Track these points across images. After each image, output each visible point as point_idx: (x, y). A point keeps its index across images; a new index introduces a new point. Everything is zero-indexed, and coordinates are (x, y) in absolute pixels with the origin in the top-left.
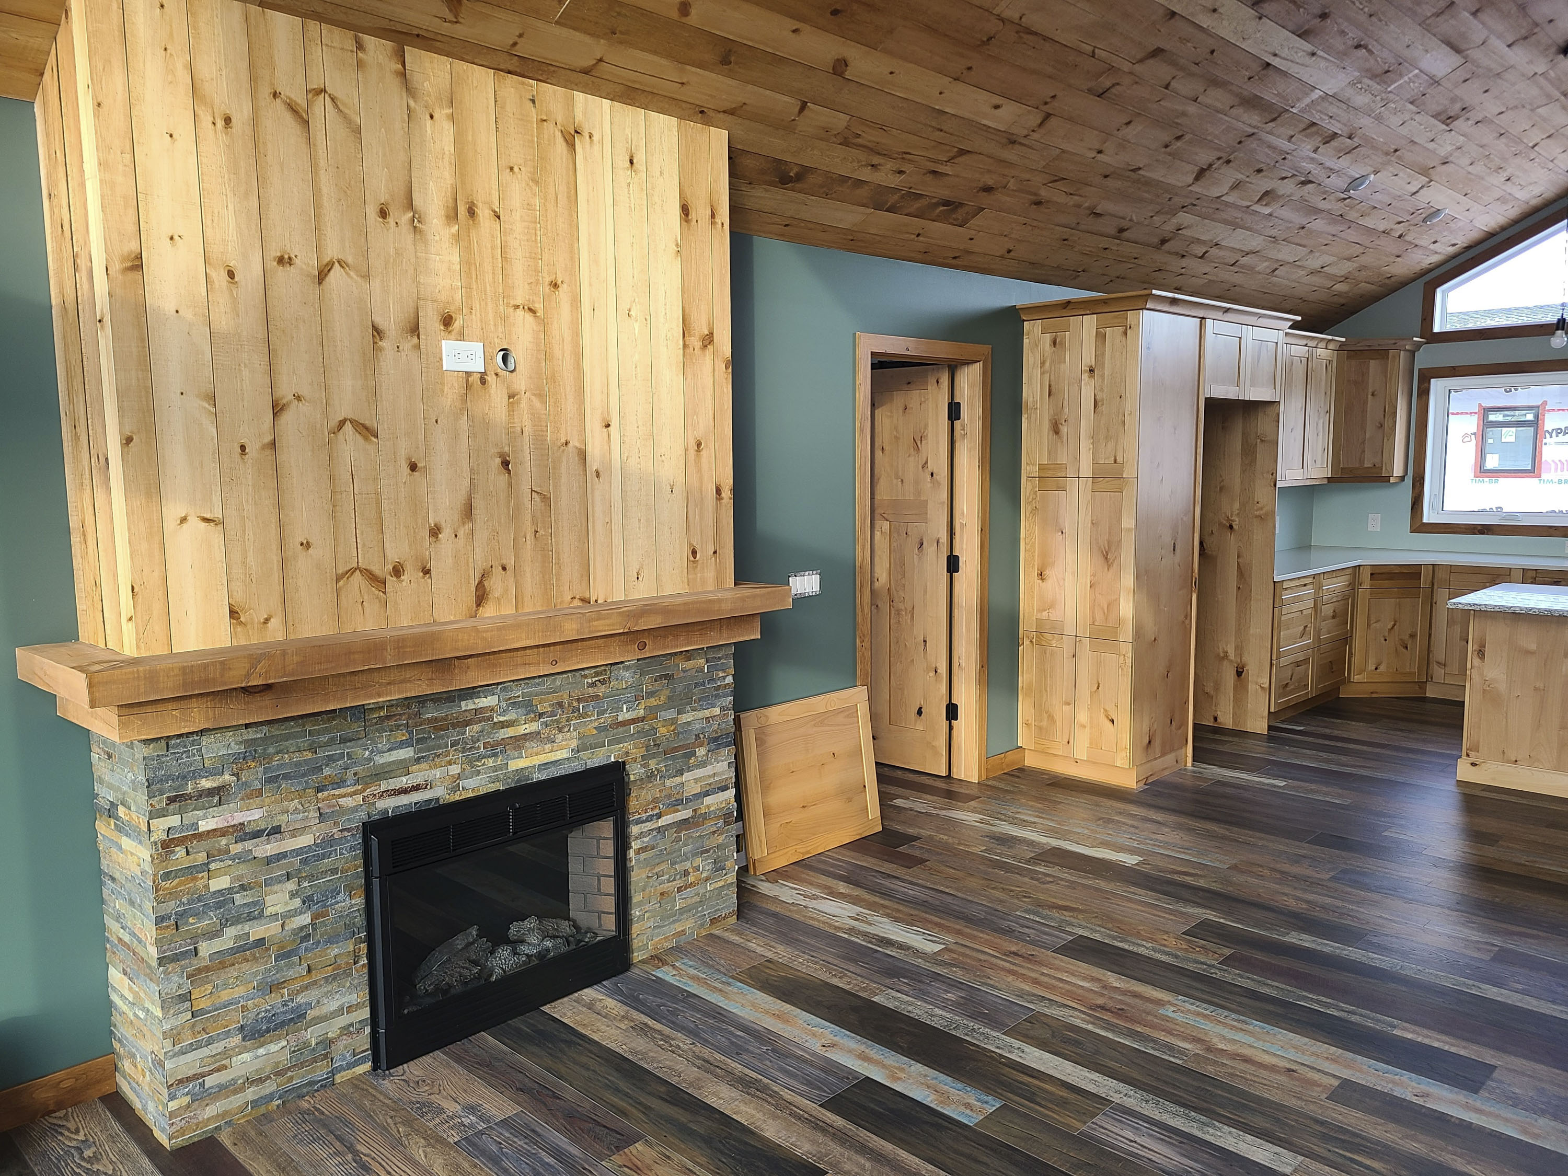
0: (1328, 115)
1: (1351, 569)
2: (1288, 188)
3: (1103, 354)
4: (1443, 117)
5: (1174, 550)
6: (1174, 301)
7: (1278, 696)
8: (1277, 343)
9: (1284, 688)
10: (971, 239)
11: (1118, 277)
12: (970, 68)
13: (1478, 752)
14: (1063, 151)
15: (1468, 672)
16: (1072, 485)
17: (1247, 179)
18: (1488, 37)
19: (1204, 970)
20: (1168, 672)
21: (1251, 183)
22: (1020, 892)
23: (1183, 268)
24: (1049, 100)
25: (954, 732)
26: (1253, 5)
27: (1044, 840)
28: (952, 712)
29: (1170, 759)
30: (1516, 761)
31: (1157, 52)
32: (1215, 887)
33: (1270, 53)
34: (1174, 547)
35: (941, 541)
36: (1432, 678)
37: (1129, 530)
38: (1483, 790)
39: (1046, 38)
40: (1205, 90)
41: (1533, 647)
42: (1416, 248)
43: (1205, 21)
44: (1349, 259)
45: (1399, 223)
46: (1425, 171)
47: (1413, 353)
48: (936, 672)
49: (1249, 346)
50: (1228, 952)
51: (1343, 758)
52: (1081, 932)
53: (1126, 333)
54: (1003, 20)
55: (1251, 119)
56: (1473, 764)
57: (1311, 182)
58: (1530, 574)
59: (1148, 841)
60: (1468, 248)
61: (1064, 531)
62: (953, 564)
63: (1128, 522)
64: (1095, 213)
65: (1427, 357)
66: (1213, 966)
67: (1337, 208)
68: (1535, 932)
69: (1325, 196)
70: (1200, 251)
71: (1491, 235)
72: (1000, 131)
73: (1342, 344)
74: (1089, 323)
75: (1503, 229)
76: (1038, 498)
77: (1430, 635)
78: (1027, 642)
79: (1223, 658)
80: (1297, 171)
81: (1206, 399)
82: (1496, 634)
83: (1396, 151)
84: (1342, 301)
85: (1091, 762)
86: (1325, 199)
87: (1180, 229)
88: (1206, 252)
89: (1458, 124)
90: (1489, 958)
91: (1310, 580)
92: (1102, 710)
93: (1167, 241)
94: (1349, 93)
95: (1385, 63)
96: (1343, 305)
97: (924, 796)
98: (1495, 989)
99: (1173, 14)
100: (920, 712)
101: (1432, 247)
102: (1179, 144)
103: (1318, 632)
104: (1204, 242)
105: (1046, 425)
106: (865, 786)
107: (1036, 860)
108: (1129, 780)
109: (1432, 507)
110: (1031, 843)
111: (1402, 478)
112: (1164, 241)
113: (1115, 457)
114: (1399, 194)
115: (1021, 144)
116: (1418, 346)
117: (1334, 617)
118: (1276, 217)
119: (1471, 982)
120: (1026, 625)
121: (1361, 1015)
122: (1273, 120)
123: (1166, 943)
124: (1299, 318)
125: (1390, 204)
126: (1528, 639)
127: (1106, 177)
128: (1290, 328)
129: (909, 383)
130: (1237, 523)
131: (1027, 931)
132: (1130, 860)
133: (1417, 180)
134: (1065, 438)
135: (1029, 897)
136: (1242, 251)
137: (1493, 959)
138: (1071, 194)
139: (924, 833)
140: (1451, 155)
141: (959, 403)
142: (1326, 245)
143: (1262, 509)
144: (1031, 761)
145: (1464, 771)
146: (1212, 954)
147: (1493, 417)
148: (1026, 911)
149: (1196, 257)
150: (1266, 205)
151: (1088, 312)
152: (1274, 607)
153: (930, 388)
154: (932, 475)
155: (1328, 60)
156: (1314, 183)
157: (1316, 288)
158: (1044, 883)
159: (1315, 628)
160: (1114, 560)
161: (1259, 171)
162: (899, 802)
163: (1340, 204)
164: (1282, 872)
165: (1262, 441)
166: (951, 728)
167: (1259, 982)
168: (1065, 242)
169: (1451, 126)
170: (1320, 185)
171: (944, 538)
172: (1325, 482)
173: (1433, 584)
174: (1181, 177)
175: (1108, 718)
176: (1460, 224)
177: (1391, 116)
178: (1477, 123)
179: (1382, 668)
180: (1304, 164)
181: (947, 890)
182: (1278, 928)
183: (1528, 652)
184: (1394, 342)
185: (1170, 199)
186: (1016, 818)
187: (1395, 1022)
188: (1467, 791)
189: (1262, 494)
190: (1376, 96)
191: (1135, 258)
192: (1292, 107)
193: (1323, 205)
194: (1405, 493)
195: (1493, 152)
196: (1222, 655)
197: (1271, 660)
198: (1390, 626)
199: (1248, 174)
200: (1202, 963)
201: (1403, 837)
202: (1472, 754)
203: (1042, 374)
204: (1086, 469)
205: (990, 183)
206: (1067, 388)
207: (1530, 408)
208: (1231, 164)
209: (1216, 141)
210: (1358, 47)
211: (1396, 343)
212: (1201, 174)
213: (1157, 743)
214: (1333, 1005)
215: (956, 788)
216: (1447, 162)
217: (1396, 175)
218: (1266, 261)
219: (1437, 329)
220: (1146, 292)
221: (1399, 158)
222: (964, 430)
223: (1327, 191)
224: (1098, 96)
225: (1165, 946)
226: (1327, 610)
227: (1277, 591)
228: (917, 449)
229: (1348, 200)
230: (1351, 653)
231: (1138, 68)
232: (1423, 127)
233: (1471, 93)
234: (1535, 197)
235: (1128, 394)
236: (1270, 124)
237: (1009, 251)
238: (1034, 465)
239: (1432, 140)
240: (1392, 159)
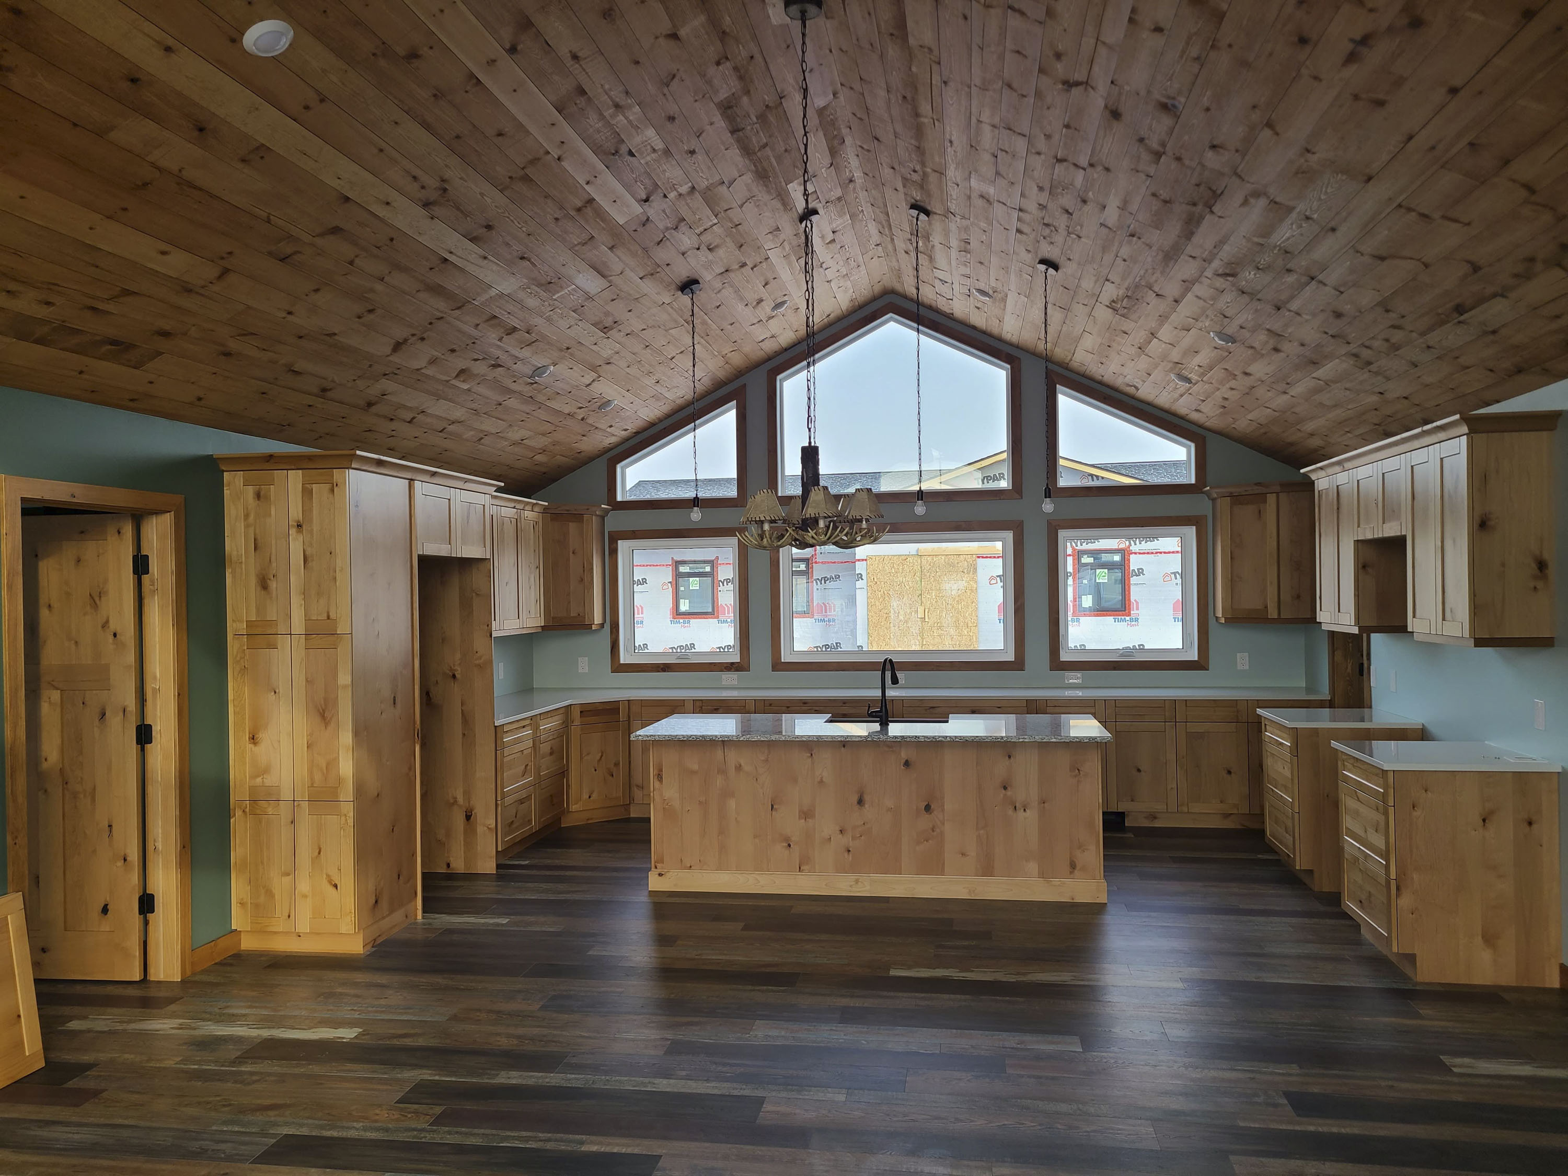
0: (506, 311)
1: (564, 708)
2: (481, 368)
3: (311, 510)
4: (601, 326)
5: (394, 704)
6: (380, 463)
7: (505, 835)
8: (484, 505)
9: (510, 826)
10: (151, 383)
11: (327, 434)
12: (125, 209)
13: (663, 863)
14: (249, 307)
15: (652, 794)
16: (284, 643)
17: (443, 357)
18: (624, 269)
19: (414, 1137)
20: (393, 826)
21: (446, 360)
22: (219, 1101)
23: (393, 431)
24: (225, 255)
25: (151, 927)
26: (423, 206)
27: (254, 1033)
28: (147, 904)
29: (398, 916)
30: (691, 867)
31: (336, 230)
32: (433, 1042)
33: (446, 250)
34: (394, 700)
35: (128, 709)
36: (633, 800)
37: (345, 687)
38: (667, 897)
39: (212, 196)
40: (390, 272)
41: (695, 767)
42: (596, 430)
43: (381, 212)
44: (543, 435)
45: (580, 408)
46: (594, 368)
47: (603, 518)
48: (125, 860)
49: (458, 509)
50: (438, 1110)
51: (561, 887)
52: (286, 1131)
53: (332, 490)
54: (159, 169)
55: (440, 305)
56: (660, 875)
57: (500, 366)
58: (698, 704)
59: (370, 1009)
60: (637, 433)
61: (277, 691)
62: (144, 735)
63: (344, 678)
64: (293, 371)
65: (615, 522)
66: (423, 1130)
67: (527, 390)
68: (696, 1019)
69: (515, 379)
70: (409, 416)
71: (652, 425)
72: (171, 277)
73: (546, 508)
74: (295, 478)
75: (660, 420)
76: (247, 657)
77: (630, 762)
78: (239, 813)
79: (453, 804)
80: (486, 355)
81: (419, 556)
82: (669, 758)
83: (568, 348)
84: (544, 470)
85: (315, 933)
86: (515, 382)
87: (385, 395)
88: (414, 418)
89: (613, 333)
90: (663, 1053)
91: (528, 722)
92: (325, 876)
93: (373, 404)
94: (521, 295)
95: (547, 276)
96: (544, 473)
97: (109, 1010)
98: (665, 1081)
99: (347, 199)
100: (105, 910)
101: (609, 430)
102: (371, 316)
103: (538, 770)
104: (410, 409)
105: (253, 581)
106: (19, 1016)
107: (241, 1060)
108: (355, 946)
109: (626, 649)
110: (238, 1040)
111: (602, 625)
112: (370, 404)
113: (328, 613)
114: (576, 384)
115: (197, 293)
116: (606, 512)
117: (551, 754)
118: (475, 393)
119: (647, 1080)
120: (238, 793)
121: (556, 1140)
122: (459, 308)
123: (377, 1117)
124: (503, 484)
125: (570, 392)
126: (692, 761)
127: (301, 337)
128: (495, 491)
129: (82, 532)
130: (459, 672)
131: (223, 1146)
132: (348, 1034)
133: (588, 374)
134: (274, 593)
135: (230, 1105)
136: (449, 420)
137: (666, 1053)
138: (264, 350)
139: (103, 1057)
140: (612, 357)
141: (147, 557)
142: (522, 421)
143: (480, 658)
144: (248, 943)
145: (655, 883)
146: (424, 1116)
147: (684, 569)
148: (225, 1123)
149: (405, 421)
150: (463, 381)
151: (293, 467)
152: (496, 750)
153: (109, 538)
154: (115, 635)
155: (499, 265)
156: (504, 367)
157: (520, 458)
158: (249, 1084)
159: (534, 765)
160: (331, 719)
161: (453, 351)
162: (74, 1025)
163: (528, 388)
164: (499, 1012)
165: (477, 595)
166: (146, 923)
167: (466, 1134)
168: (264, 395)
169: (608, 335)
170: (509, 369)
171: (131, 703)
172: (540, 630)
173: (629, 717)
174: (380, 347)
175: (331, 884)
176: (628, 413)
177: (559, 319)
178: (627, 335)
179: (594, 796)
180: (491, 350)
181: (126, 1122)
182: (489, 1071)
183: (693, 772)
184: (586, 507)
185: (370, 366)
186: (224, 1014)
187: (584, 1137)
188: (656, 900)
189: (479, 643)
190: (544, 301)
191: (343, 418)
192: (474, 300)
193: (514, 387)
194: (605, 635)
195: (643, 359)
196: (452, 801)
197: (496, 800)
198: (598, 758)
199: (443, 353)
200: (414, 1130)
201: (604, 953)
202: (659, 865)
203: (247, 526)
204: (298, 624)
205: (167, 327)
206: (273, 542)
207: (705, 562)
208: (425, 341)
209: (408, 319)
210: (522, 258)
211: (588, 509)
212: (397, 347)
213: (384, 904)
214: (532, 1137)
215: (153, 993)
216: (610, 363)
217: (571, 369)
218: (471, 430)
219: (619, 498)
220: (352, 452)
221: (571, 355)
222: (153, 585)
223: (516, 375)
224: (280, 261)
225: (376, 1121)
226: (545, 748)
227: (499, 735)
228: (95, 606)
229: (535, 385)
230: (568, 786)
231: (319, 241)
232: (586, 332)
233: (618, 310)
234: (679, 398)
235: (338, 551)
236: (456, 311)
237: (200, 399)
238: (241, 621)
239: (596, 344)
240: (566, 355)
